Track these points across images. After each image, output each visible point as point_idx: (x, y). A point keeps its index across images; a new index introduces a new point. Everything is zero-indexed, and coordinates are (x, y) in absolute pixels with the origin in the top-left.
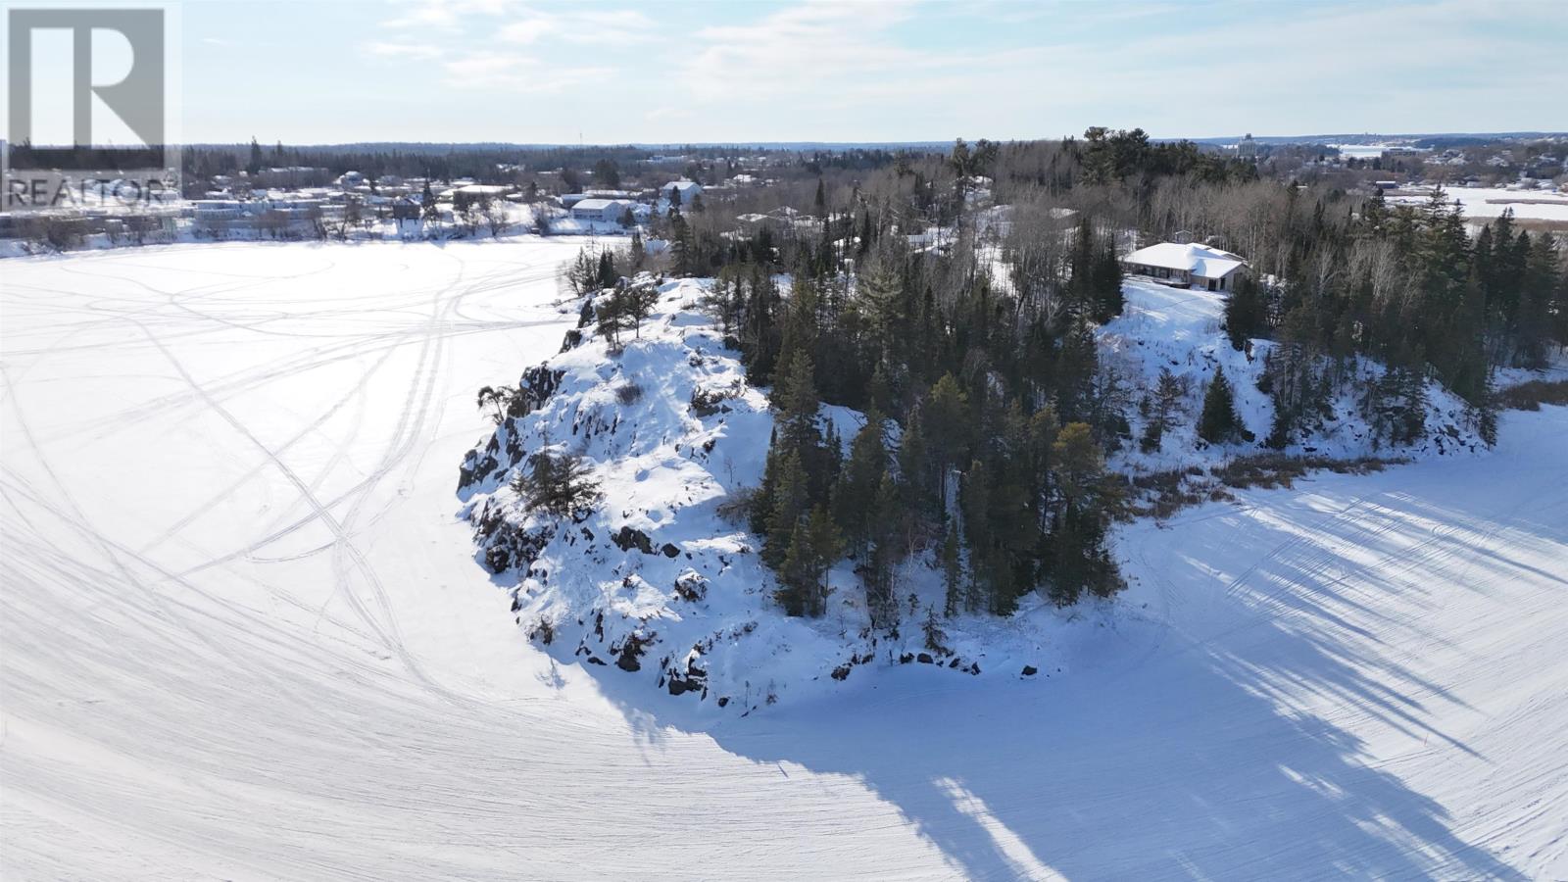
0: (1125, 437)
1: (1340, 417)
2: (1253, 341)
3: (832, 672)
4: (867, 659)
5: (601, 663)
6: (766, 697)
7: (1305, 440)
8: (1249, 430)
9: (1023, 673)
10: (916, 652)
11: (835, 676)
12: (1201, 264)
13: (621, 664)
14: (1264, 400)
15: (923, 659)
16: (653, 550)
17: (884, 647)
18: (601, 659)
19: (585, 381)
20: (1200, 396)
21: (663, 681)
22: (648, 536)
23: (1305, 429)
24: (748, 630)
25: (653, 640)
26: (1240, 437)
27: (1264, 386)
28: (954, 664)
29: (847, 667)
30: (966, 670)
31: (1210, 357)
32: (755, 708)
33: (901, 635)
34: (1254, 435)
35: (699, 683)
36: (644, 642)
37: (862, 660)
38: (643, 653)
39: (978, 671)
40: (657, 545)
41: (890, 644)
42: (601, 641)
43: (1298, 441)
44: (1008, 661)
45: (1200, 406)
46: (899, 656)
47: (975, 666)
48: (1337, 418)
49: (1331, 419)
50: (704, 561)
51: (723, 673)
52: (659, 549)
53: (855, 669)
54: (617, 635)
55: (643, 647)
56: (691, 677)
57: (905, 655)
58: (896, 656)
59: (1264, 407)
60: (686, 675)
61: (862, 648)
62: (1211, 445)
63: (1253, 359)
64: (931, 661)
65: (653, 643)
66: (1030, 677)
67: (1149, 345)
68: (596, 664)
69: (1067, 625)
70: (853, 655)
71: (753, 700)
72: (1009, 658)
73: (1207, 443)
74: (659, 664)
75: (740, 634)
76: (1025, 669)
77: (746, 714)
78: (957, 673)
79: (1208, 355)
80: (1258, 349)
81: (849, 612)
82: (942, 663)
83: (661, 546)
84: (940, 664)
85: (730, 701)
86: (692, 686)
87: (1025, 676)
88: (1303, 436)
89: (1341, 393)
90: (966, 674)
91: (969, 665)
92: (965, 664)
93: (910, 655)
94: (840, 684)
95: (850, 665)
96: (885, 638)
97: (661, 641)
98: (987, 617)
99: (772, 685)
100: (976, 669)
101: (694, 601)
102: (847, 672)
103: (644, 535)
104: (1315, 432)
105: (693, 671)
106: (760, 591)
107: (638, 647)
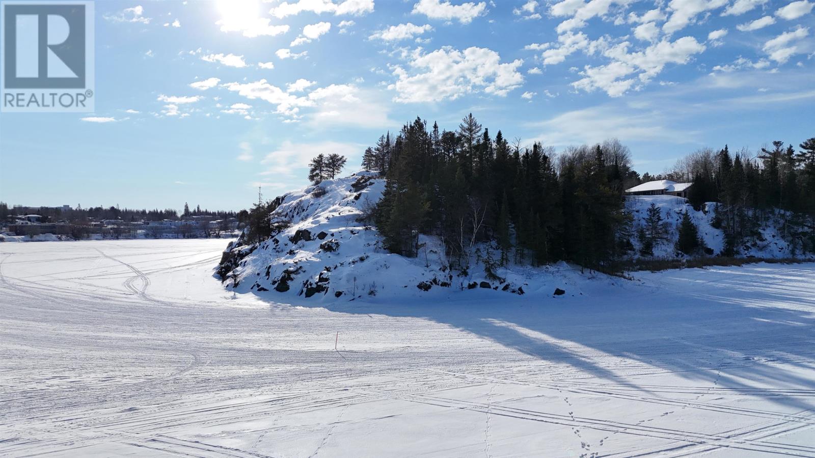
0: (630, 250)
1: (767, 238)
2: (706, 203)
3: (418, 284)
4: (444, 284)
5: (265, 290)
6: (368, 291)
7: (746, 252)
8: (709, 247)
9: (555, 294)
10: (479, 281)
11: (420, 286)
12: (671, 186)
13: (278, 289)
14: (717, 232)
15: (484, 285)
16: (312, 238)
17: (457, 281)
18: (265, 288)
19: (296, 196)
20: (675, 233)
21: (302, 291)
22: (309, 231)
23: (746, 246)
24: (362, 260)
25: (300, 271)
26: (704, 253)
27: (716, 224)
28: (506, 288)
29: (428, 283)
30: (514, 292)
31: (680, 213)
32: (360, 297)
33: (469, 274)
34: (713, 250)
35: (324, 286)
36: (292, 272)
37: (440, 283)
38: (292, 279)
39: (522, 292)
40: (315, 234)
41: (461, 279)
42: (268, 279)
43: (742, 252)
44: (544, 286)
45: (676, 238)
46: (467, 284)
47: (520, 289)
48: (766, 239)
49: (762, 240)
50: (341, 235)
51: (340, 279)
52: (315, 237)
53: (434, 287)
54: (277, 275)
55: (292, 276)
56: (319, 284)
57: (471, 283)
58: (466, 284)
59: (717, 235)
60: (317, 283)
61: (442, 277)
62: (685, 255)
63: (707, 212)
64: (490, 287)
65: (299, 273)
66: (561, 296)
67: (642, 211)
68: (262, 291)
69: (588, 281)
70: (434, 278)
71: (359, 292)
72: (545, 285)
73: (683, 253)
74: (302, 284)
75: (357, 261)
76: (556, 291)
77: (353, 300)
78: (508, 293)
79: (679, 212)
80: (710, 207)
81: (433, 257)
82: (497, 288)
83: (316, 235)
84: (496, 288)
85: (343, 293)
86: (319, 289)
87: (556, 296)
88: (745, 250)
89: (766, 226)
90: (514, 294)
91: (517, 288)
92: (513, 288)
93: (475, 283)
94: (423, 292)
95: (432, 284)
96: (458, 276)
97: (304, 272)
98: (530, 267)
99: (373, 286)
100: (521, 291)
101: (331, 252)
102: (429, 287)
103: (308, 231)
104: (752, 247)
105: (321, 279)
106: (375, 244)
107: (289, 276)
